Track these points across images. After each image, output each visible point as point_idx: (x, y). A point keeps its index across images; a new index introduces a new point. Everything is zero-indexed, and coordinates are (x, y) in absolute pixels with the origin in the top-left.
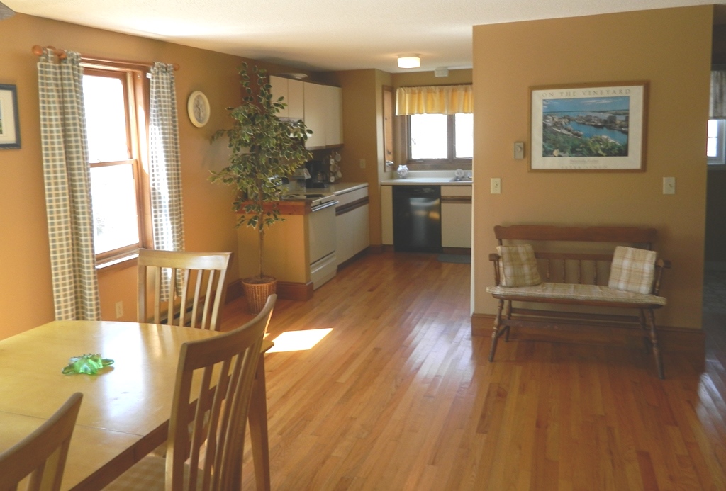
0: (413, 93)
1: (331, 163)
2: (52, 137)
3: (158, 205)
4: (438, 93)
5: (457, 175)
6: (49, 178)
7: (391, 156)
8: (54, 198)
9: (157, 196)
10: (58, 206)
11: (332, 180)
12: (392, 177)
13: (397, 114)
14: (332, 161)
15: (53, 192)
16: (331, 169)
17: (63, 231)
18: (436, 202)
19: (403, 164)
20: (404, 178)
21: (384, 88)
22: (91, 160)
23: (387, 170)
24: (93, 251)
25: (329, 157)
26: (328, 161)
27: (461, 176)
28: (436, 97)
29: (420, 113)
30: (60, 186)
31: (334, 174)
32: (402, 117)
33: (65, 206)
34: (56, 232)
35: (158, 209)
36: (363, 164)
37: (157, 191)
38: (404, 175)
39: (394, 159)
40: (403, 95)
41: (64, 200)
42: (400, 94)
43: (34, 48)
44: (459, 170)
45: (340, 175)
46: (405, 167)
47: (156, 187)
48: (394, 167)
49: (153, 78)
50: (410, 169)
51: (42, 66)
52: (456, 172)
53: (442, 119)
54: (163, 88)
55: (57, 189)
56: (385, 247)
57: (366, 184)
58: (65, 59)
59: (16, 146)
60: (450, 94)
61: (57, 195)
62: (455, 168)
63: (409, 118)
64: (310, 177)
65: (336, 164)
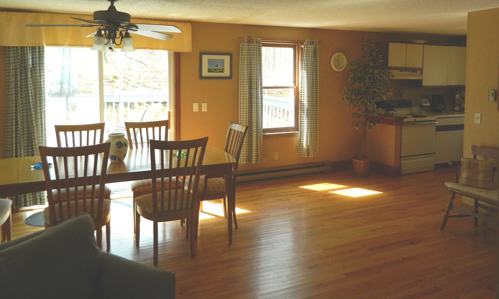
1: (456, 97)
2: (244, 75)
3: (302, 109)
6: (241, 92)
8: (242, 100)
9: (302, 105)
10: (243, 104)
15: (242, 98)
16: (457, 101)
17: (245, 115)
22: (264, 85)
24: (262, 127)
25: (456, 93)
26: (454, 96)
30: (245, 95)
33: (246, 104)
34: (242, 115)
35: (302, 111)
37: (302, 102)
41: (246, 101)
43: (239, 38)
47: (302, 100)
49: (304, 47)
51: (242, 45)
54: (309, 52)
55: (244, 97)
58: (253, 41)
59: (230, 78)
61: (244, 99)
64: (428, 104)
65: (461, 98)
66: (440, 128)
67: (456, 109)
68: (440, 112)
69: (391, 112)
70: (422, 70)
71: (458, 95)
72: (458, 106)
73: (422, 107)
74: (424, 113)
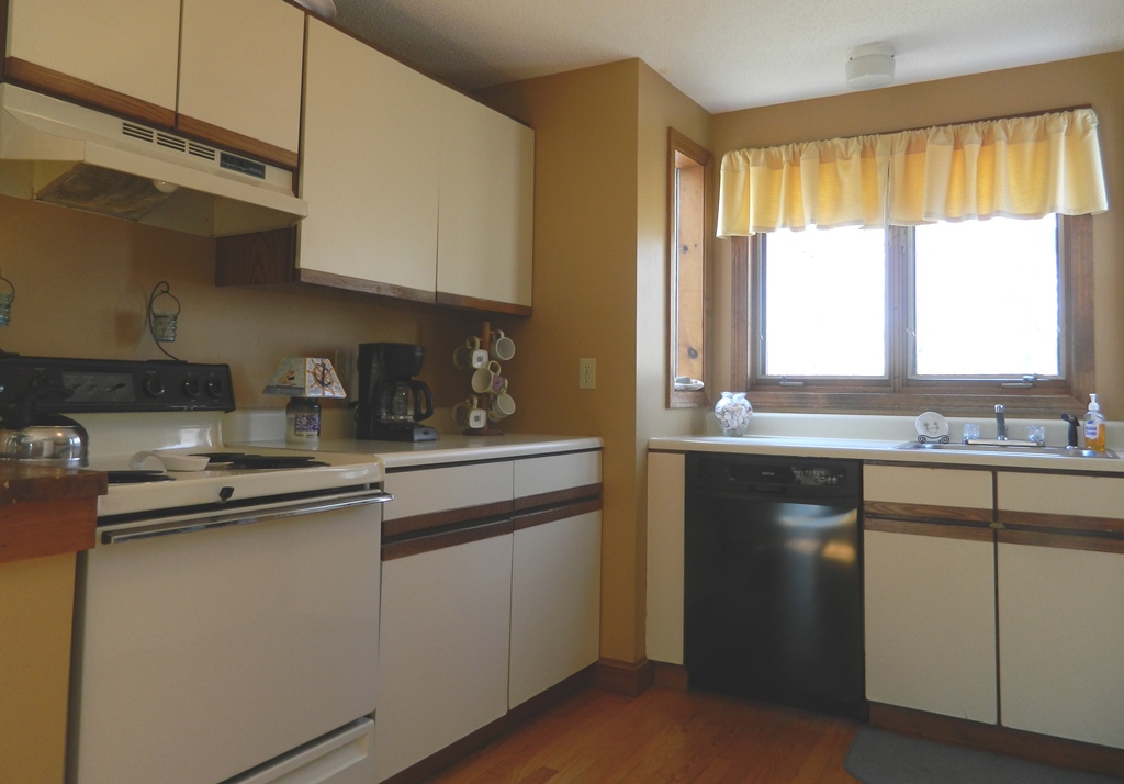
0: (773, 165)
1: (476, 365)
4: (856, 158)
5: (921, 432)
7: (697, 365)
11: (477, 418)
12: (699, 429)
13: (719, 233)
14: (479, 359)
16: (475, 383)
18: (848, 518)
19: (734, 389)
20: (734, 433)
21: (673, 140)
23: (676, 400)
25: (473, 344)
26: (466, 358)
27: (936, 434)
28: (849, 172)
29: (795, 229)
31: (487, 402)
32: (738, 241)
36: (588, 372)
38: (735, 425)
39: (710, 373)
40: (742, 174)
42: (733, 171)
44: (929, 416)
45: (507, 405)
46: (740, 399)
48: (705, 399)
50: (756, 408)
52: (917, 423)
53: (873, 242)
56: (651, 673)
57: (594, 442)
60: (899, 156)
62: (914, 409)
63: (759, 242)
64: (336, 391)
65: (494, 368)
66: (403, 538)
67: (473, 424)
68: (400, 436)
69: (35, 436)
70: (293, 167)
71: (483, 354)
72: (480, 407)
73: (299, 405)
74: (311, 444)
